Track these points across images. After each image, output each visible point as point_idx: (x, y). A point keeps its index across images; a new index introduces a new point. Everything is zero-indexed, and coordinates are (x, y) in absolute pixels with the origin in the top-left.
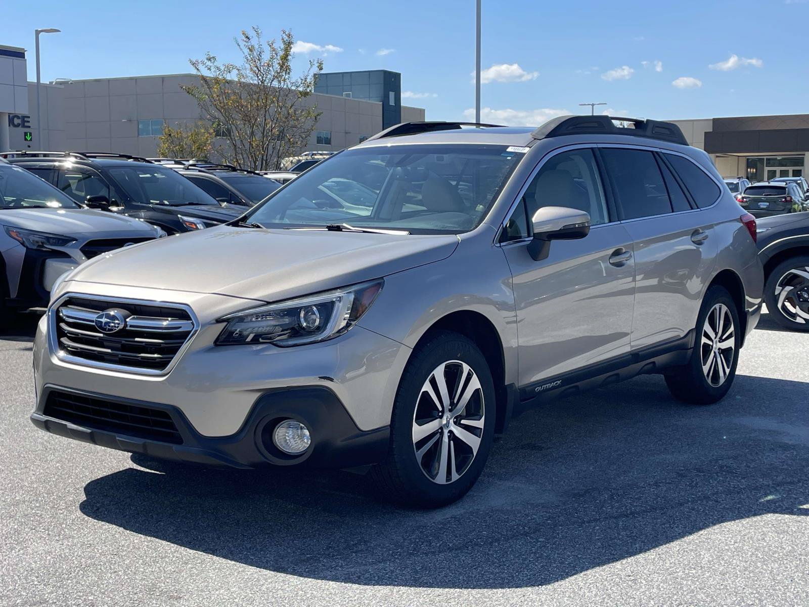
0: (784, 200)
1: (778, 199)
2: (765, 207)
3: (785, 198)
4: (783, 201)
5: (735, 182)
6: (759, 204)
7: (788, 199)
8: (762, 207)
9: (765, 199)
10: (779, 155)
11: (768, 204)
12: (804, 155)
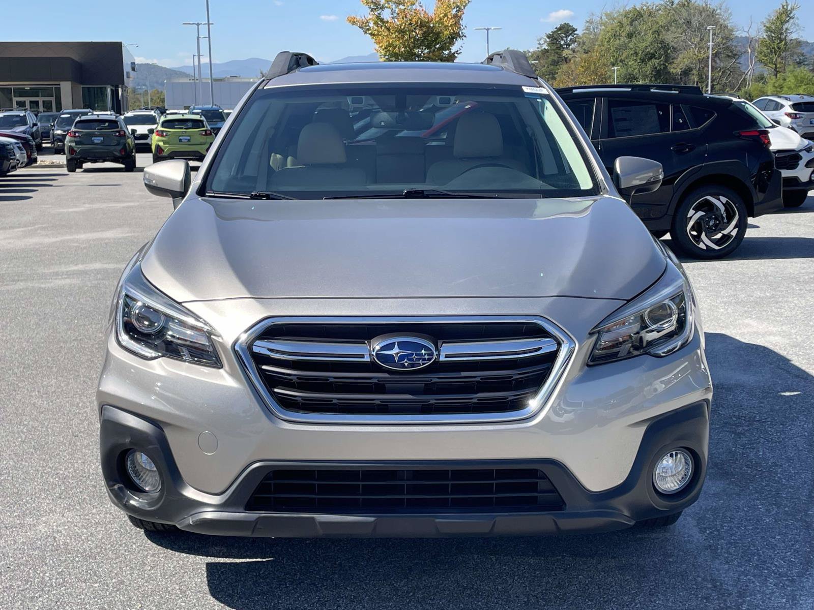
0: (117, 134)
1: (112, 133)
2: (99, 142)
3: (119, 132)
4: (117, 136)
5: (22, 115)
6: (93, 139)
7: (122, 133)
8: (96, 141)
9: (99, 133)
10: (27, 85)
11: (102, 138)
12: (59, 85)
